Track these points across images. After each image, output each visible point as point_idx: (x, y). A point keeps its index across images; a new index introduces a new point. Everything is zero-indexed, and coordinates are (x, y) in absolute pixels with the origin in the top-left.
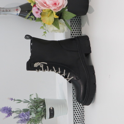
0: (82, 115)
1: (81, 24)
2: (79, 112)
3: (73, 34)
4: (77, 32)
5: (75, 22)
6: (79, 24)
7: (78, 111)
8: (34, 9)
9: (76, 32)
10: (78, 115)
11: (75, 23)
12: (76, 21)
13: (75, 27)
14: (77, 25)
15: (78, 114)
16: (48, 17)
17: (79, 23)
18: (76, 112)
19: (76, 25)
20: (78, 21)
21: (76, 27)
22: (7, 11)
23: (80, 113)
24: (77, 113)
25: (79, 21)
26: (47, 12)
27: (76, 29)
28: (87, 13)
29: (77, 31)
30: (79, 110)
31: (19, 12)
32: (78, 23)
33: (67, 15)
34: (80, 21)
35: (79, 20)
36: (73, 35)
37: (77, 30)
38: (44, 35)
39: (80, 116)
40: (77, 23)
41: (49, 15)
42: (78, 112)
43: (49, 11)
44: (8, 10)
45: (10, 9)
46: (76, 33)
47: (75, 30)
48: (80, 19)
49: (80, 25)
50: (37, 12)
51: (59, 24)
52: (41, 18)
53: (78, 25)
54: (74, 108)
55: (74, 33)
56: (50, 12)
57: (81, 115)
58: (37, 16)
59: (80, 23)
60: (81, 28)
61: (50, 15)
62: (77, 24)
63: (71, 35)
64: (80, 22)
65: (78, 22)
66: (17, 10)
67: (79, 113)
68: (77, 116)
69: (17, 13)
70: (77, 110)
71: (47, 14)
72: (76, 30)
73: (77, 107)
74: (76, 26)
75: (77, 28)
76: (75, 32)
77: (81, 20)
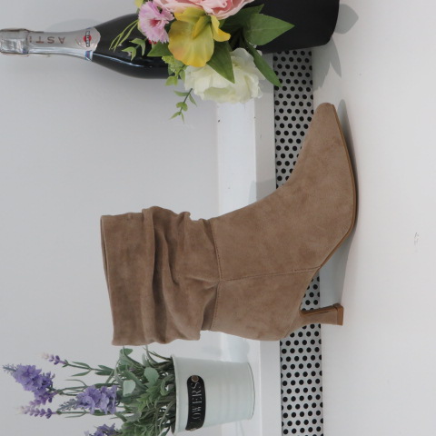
0: (314, 416)
1: (311, 82)
2: (302, 404)
3: (282, 116)
4: (297, 111)
5: (292, 74)
6: (304, 82)
7: (298, 401)
8: (145, 11)
9: (293, 109)
10: (298, 417)
11: (292, 79)
12: (296, 72)
13: (289, 92)
14: (296, 87)
15: (298, 412)
16: (195, 38)
17: (304, 77)
18: (293, 404)
19: (292, 84)
20: (300, 70)
21: (293, 94)
22: (53, 42)
23: (306, 411)
24: (294, 410)
25: (304, 72)
26: (191, 22)
27: (293, 99)
28: (335, 36)
29: (297, 107)
30: (302, 398)
31: (94, 47)
32: (300, 80)
33: (260, 30)
34: (307, 70)
35: (303, 68)
36: (282, 121)
37: (297, 101)
38: (180, 113)
39: (306, 422)
40: (296, 77)
41: (196, 32)
42: (298, 407)
43: (197, 19)
44: (56, 40)
45: (62, 37)
46: (293, 114)
47: (289, 101)
48: (307, 65)
49: (308, 85)
50: (155, 22)
51: (233, 65)
52: (168, 43)
53: (300, 84)
54: (285, 389)
55: (286, 113)
56: (202, 20)
57: (310, 419)
58: (154, 35)
59: (308, 80)
60: (312, 97)
61: (201, 32)
62: (296, 82)
63: (277, 118)
64: (308, 75)
65: (300, 75)
66: (87, 39)
67: (302, 409)
68: (294, 420)
69: (89, 49)
70: (297, 396)
71: (188, 30)
72: (293, 104)
73: (297, 385)
74: (293, 89)
75: (297, 97)
76: (289, 111)
77: (311, 68)
